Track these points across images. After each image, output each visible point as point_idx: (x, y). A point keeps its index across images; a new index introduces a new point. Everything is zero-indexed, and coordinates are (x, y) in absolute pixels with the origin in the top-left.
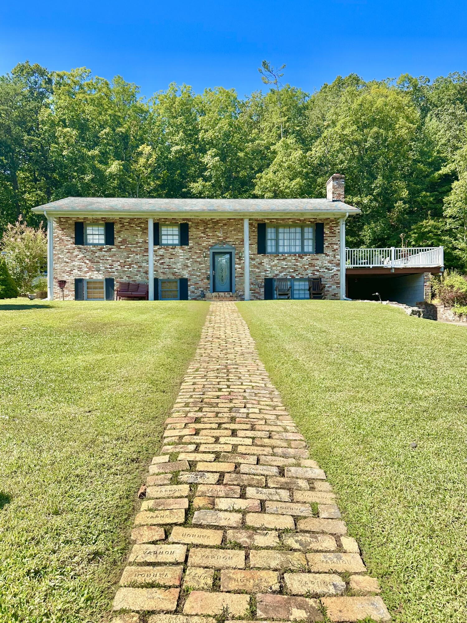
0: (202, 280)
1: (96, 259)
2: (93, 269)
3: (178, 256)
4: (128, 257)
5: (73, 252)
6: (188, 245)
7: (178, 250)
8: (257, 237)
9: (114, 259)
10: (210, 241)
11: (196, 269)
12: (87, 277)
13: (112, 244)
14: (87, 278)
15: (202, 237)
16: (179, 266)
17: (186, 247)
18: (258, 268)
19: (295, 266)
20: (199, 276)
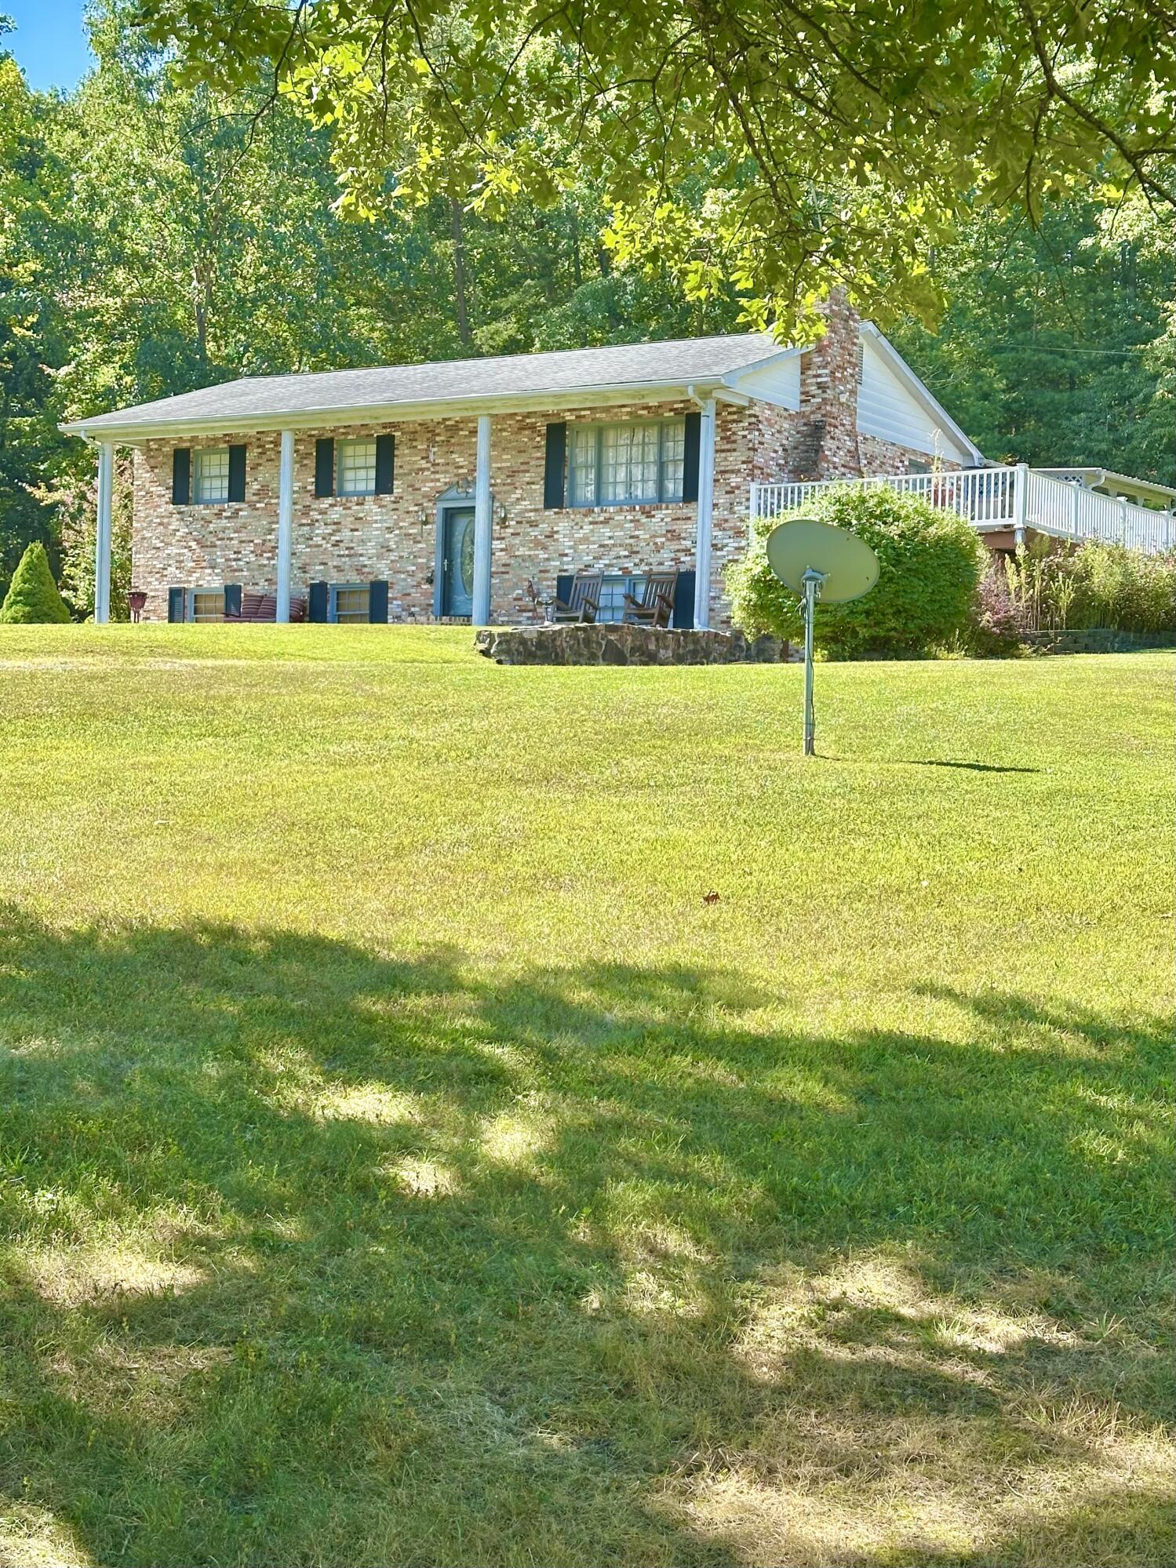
0: (418, 585)
1: (211, 539)
2: (204, 564)
3: (370, 523)
4: (271, 531)
5: (169, 524)
6: (390, 491)
7: (370, 503)
8: (543, 462)
9: (243, 536)
10: (438, 480)
11: (405, 555)
12: (192, 582)
13: (242, 497)
14: (192, 586)
15: (423, 470)
16: (371, 549)
17: (388, 498)
18: (545, 548)
19: (632, 541)
20: (412, 575)
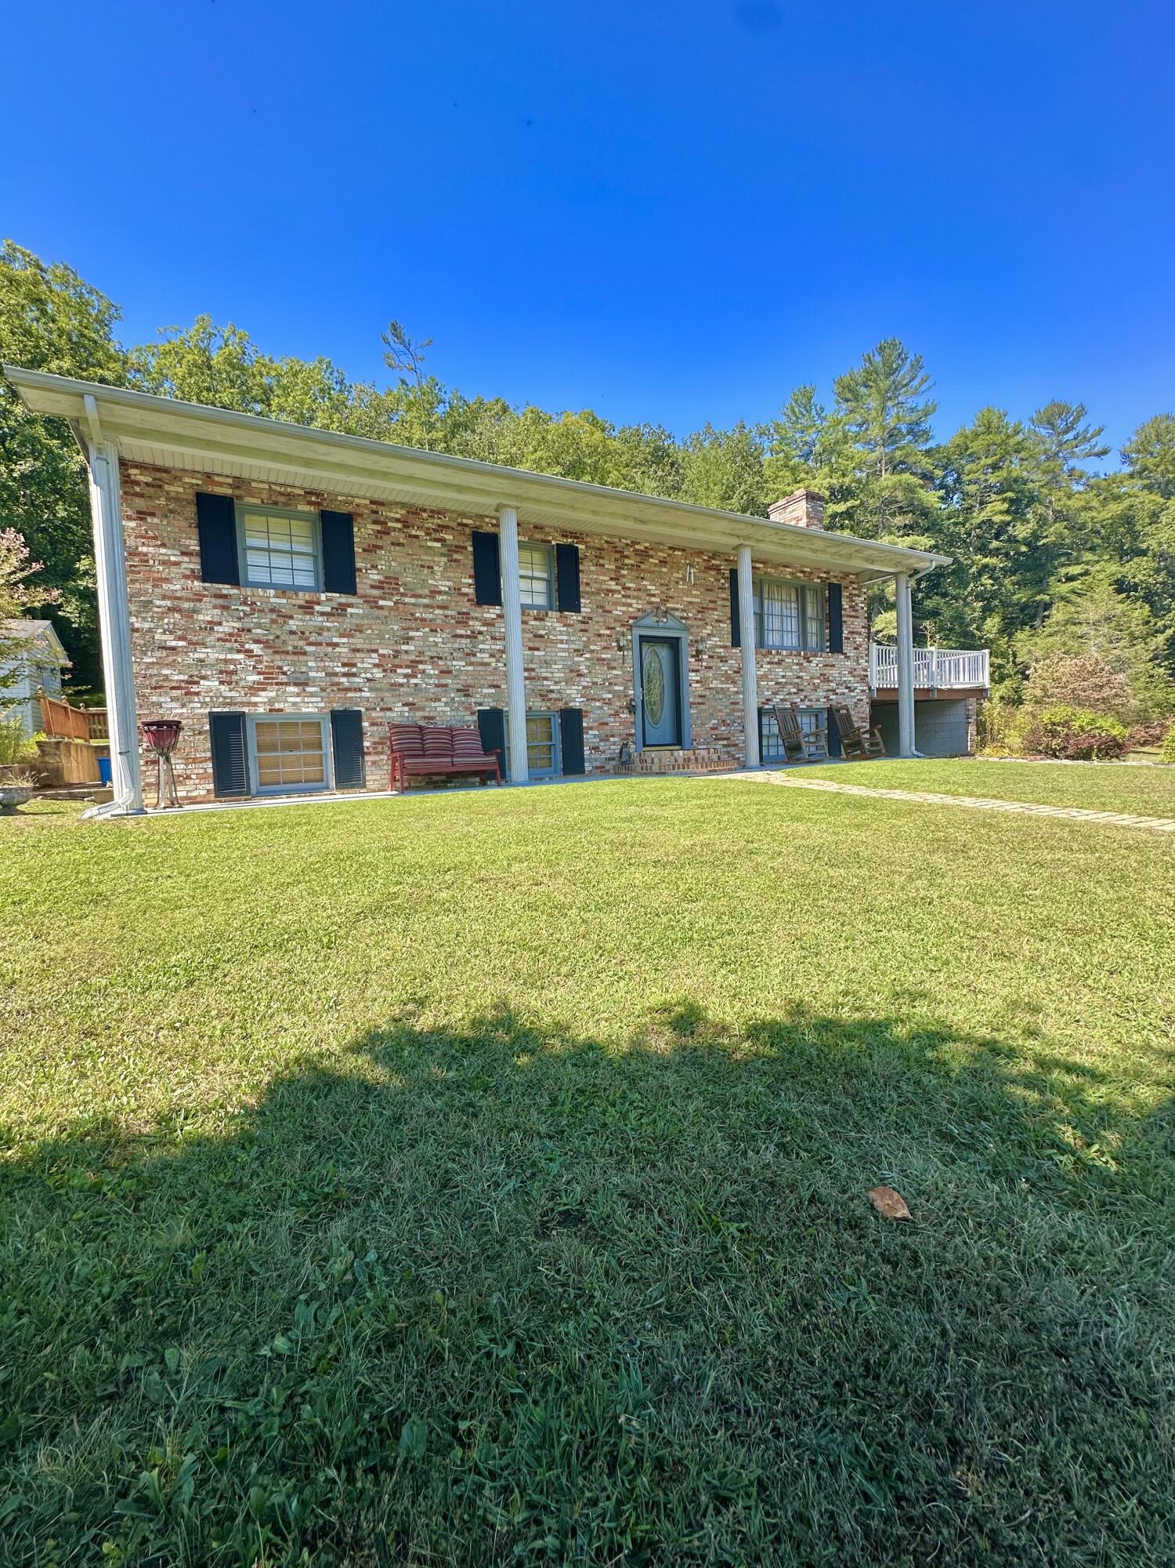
0: (616, 714)
1: (293, 642)
2: (282, 678)
3: (555, 642)
4: (407, 640)
5: (195, 611)
6: (577, 610)
7: (553, 620)
8: (729, 604)
9: (358, 642)
10: (630, 605)
11: (599, 681)
12: (260, 704)
13: (350, 588)
14: (261, 710)
15: (613, 592)
16: (557, 671)
17: (574, 617)
18: (734, 682)
19: (798, 680)
20: (609, 702)
